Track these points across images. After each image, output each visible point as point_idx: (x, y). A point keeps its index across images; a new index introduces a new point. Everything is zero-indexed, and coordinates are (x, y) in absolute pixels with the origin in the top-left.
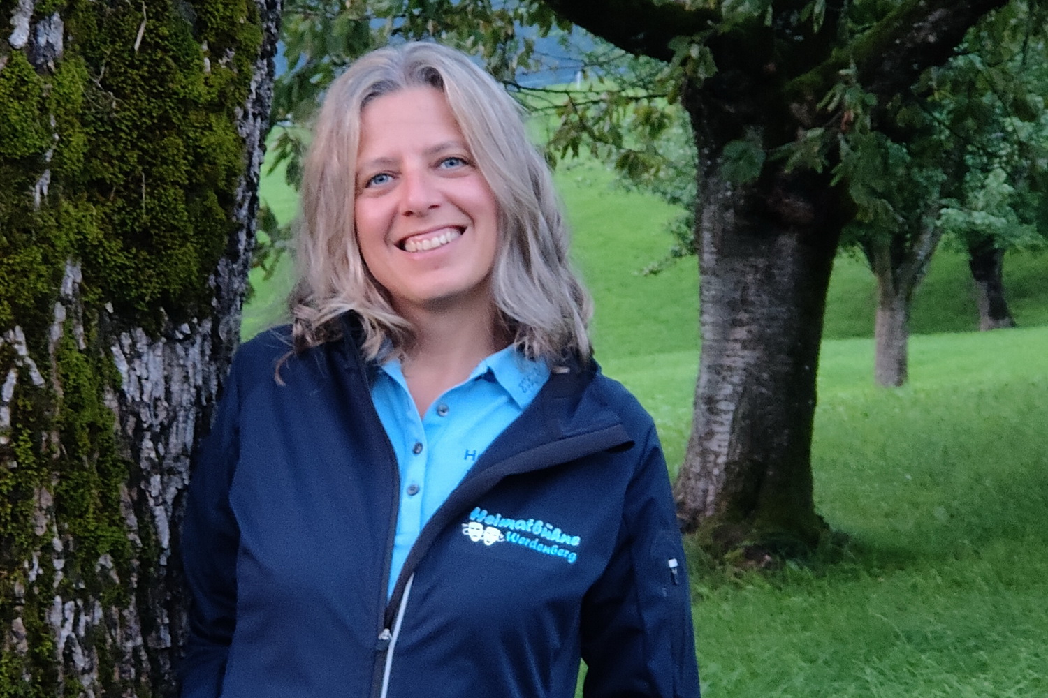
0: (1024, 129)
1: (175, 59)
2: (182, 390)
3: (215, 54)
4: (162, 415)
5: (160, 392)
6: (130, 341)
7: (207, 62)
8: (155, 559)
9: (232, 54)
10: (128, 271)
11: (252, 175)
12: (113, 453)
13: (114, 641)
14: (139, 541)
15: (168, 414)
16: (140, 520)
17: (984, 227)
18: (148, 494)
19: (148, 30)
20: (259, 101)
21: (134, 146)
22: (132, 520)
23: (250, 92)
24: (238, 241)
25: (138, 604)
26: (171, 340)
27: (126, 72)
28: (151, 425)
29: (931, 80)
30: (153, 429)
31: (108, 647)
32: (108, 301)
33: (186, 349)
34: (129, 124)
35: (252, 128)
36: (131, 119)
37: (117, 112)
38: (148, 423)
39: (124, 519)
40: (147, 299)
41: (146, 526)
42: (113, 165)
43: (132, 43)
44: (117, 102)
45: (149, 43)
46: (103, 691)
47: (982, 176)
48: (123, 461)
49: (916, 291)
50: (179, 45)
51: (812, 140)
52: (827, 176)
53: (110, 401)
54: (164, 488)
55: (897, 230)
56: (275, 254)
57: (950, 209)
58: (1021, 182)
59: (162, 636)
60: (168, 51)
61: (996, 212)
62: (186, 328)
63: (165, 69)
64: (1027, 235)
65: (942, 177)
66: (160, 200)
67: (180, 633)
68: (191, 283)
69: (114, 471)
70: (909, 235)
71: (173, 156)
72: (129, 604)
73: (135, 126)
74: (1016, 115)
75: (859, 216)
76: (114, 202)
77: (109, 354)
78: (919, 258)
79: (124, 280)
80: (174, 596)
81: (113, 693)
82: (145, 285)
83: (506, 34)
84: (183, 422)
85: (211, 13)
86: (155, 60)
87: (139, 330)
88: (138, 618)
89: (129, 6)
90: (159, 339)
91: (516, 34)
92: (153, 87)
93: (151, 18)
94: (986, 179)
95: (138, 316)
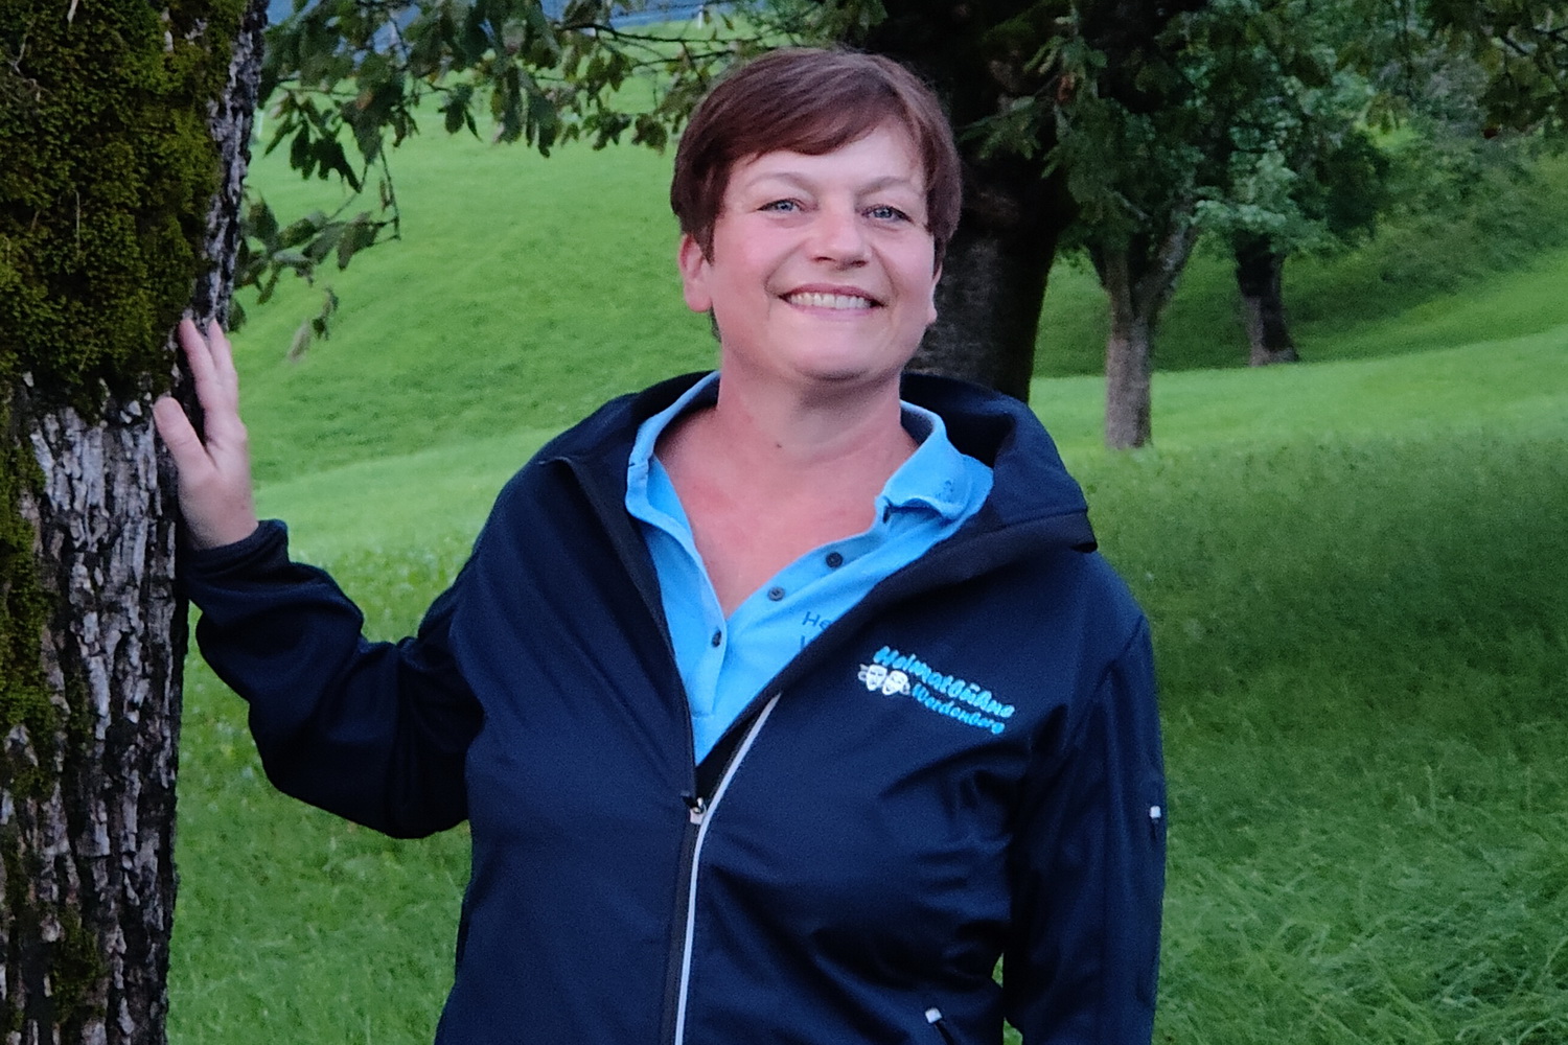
0: (1309, 99)
1: (124, 33)
2: (128, 494)
3: (180, 26)
4: (101, 529)
5: (99, 497)
6: (56, 426)
7: (169, 36)
8: (90, 731)
9: (204, 26)
10: (55, 329)
11: (230, 193)
12: (31, 583)
13: (29, 846)
14: (66, 706)
15: (109, 528)
16: (68, 676)
17: (1254, 227)
18: (79, 639)
20: (241, 89)
21: (66, 154)
22: (58, 677)
23: (229, 79)
24: (210, 286)
25: (63, 794)
26: (115, 425)
27: (55, 51)
28: (85, 544)
29: (1182, 26)
30: (88, 549)
31: (20, 856)
32: (26, 370)
33: (135, 438)
34: (59, 123)
35: (231, 128)
36: (61, 117)
37: (42, 107)
38: (81, 540)
39: (46, 675)
40: (81, 367)
41: (76, 684)
42: (36, 181)
43: (64, 10)
44: (42, 93)
45: (89, 12)
46: (13, 918)
47: (1253, 157)
48: (46, 594)
49: (1163, 313)
50: (129, 13)
51: (1019, 113)
52: (1038, 163)
53: (29, 509)
54: (103, 630)
55: (1137, 230)
56: (273, 267)
57: (1210, 204)
58: (1305, 167)
59: (93, 841)
60: (115, 22)
61: (1272, 206)
62: (135, 407)
63: (109, 47)
64: (1314, 235)
65: (1198, 157)
66: (100, 230)
67: (122, 834)
68: (143, 346)
69: (32, 608)
70: (1153, 236)
71: (120, 168)
72: (51, 794)
73: (67, 127)
74: (1297, 76)
75: (1083, 216)
76: (36, 232)
77: (28, 444)
78: (1167, 268)
79: (50, 341)
80: (114, 782)
81: (25, 920)
82: (78, 347)
84: (132, 538)
86: (97, 35)
87: (71, 410)
88: (63, 813)
90: (97, 422)
92: (94, 72)
94: (1257, 161)
95: (68, 391)
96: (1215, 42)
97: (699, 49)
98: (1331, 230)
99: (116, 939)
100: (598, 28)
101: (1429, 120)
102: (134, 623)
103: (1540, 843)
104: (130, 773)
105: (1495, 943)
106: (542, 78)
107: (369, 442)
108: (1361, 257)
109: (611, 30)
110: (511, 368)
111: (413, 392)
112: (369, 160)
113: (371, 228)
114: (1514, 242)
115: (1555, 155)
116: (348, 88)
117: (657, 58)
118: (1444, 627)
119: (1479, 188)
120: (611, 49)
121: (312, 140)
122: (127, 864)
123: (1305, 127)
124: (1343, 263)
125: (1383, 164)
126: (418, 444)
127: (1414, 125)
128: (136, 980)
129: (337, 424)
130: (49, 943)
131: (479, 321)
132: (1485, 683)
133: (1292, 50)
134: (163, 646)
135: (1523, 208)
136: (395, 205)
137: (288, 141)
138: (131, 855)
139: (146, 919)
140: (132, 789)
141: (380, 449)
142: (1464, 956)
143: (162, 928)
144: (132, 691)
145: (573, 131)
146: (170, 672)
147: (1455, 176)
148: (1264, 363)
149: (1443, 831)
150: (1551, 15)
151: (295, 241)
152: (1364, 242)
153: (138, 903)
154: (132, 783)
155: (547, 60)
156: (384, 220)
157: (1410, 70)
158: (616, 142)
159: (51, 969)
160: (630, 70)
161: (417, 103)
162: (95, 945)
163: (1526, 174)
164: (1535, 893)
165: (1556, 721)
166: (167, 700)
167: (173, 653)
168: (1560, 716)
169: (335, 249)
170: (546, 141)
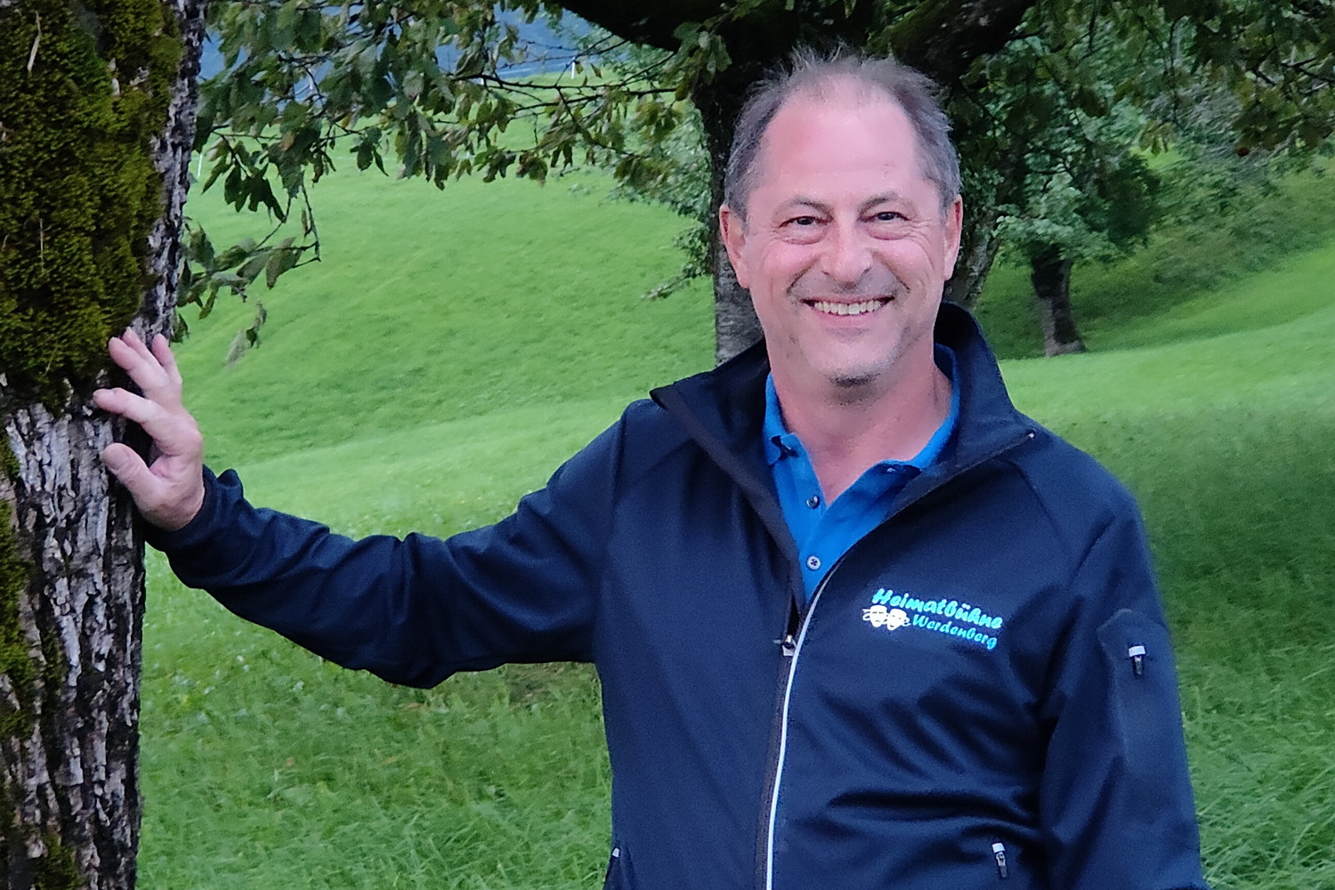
0: (1092, 126)
1: (77, 80)
2: (92, 477)
3: (126, 73)
4: (69, 507)
5: (66, 479)
6: (28, 420)
7: (116, 83)
8: (63, 679)
9: (147, 73)
10: (25, 336)
11: (172, 217)
12: (9, 554)
13: (14, 777)
14: (42, 658)
15: (75, 506)
16: (44, 633)
17: (1046, 238)
18: (52, 601)
19: (43, 47)
20: (179, 127)
21: (29, 186)
22: (35, 634)
23: (169, 119)
24: (157, 298)
25: (42, 733)
26: (78, 418)
27: (17, 97)
28: (55, 520)
29: (984, 67)
30: (58, 523)
31: (7, 787)
33: (95, 428)
34: (23, 159)
35: (172, 161)
36: (24, 153)
37: (8, 146)
38: (52, 517)
39: (24, 632)
40: (48, 369)
41: (50, 640)
42: (4, 210)
43: (24, 62)
44: (7, 134)
45: (45, 62)
47: (1045, 178)
48: (22, 563)
50: (81, 64)
53: (6, 491)
54: (73, 594)
56: (211, 287)
57: (1008, 217)
58: (1089, 186)
59: (69, 772)
60: (69, 71)
61: (1061, 219)
63: (64, 93)
64: (1097, 244)
65: (997, 179)
66: (61, 251)
67: (94, 766)
68: (100, 349)
69: (12, 575)
71: (77, 197)
72: (32, 733)
73: (30, 162)
74: (1082, 107)
76: (6, 254)
77: (4, 436)
79: (20, 346)
80: (86, 722)
81: (14, 840)
82: (44, 352)
83: (485, 19)
84: (94, 515)
85: (119, 24)
86: (52, 83)
87: (40, 406)
88: (43, 749)
89: (19, 18)
90: (63, 415)
91: (497, 19)
92: (51, 115)
93: (47, 31)
94: (1048, 182)
95: (37, 389)
96: (1011, 80)
97: (573, 94)
98: (1111, 240)
99: (91, 854)
100: (486, 78)
101: (1193, 144)
102: (98, 587)
103: (1288, 747)
104: (99, 714)
105: (1251, 831)
106: (439, 121)
107: (298, 436)
108: (1138, 262)
109: (497, 79)
110: (418, 371)
111: (336, 393)
112: (292, 194)
113: (295, 252)
114: (1264, 247)
115: (1299, 171)
116: (272, 132)
117: (538, 103)
118: (1207, 571)
119: (1235, 201)
120: (497, 96)
121: (243, 178)
122: (99, 791)
123: (1088, 152)
124: (1123, 267)
125: (1154, 182)
126: (340, 437)
127: (1180, 148)
128: (109, 888)
129: (271, 421)
130: (34, 859)
131: (389, 332)
132: (1243, 616)
133: (1077, 86)
134: (124, 605)
135: (1272, 218)
136: (315, 234)
137: (222, 178)
138: (102, 784)
139: (116, 837)
140: (100, 729)
141: (308, 442)
142: (1225, 842)
143: (130, 845)
144: (99, 645)
145: (467, 166)
146: (130, 627)
147: (1214, 191)
148: (1056, 354)
150: (1294, 50)
151: (230, 265)
152: (1138, 248)
153: (108, 823)
154: (101, 723)
155: (443, 106)
156: (305, 245)
157: (1177, 101)
158: (503, 176)
159: (36, 880)
160: (514, 113)
161: (332, 144)
162: (73, 860)
163: (1274, 188)
164: (1284, 789)
165: (1301, 646)
166: (129, 652)
167: (133, 612)
168: (1304, 643)
169: (264, 270)
170: (442, 175)
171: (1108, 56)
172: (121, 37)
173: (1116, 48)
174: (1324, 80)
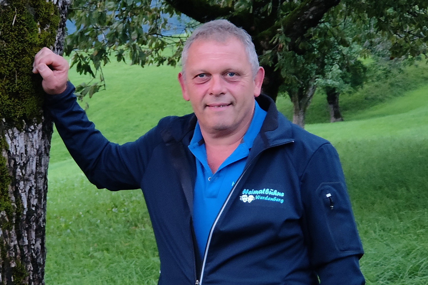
0: (345, 50)
1: (27, 28)
2: (31, 150)
3: (43, 26)
4: (24, 159)
5: (23, 151)
6: (12, 132)
7: (39, 29)
8: (22, 212)
9: (49, 26)
10: (11, 107)
12: (6, 173)
13: (7, 243)
14: (15, 206)
15: (26, 159)
16: (16, 198)
17: (331, 85)
18: (19, 188)
19: (17, 18)
20: (59, 43)
21: (12, 61)
22: (13, 198)
23: (56, 40)
25: (15, 229)
26: (27, 132)
27: (9, 33)
28: (20, 163)
29: (311, 32)
30: (21, 164)
31: (4, 245)
32: (3, 118)
33: (32, 135)
34: (10, 52)
36: (11, 51)
37: (6, 48)
38: (19, 162)
39: (10, 198)
40: (18, 117)
41: (18, 200)
42: (5, 68)
43: (11, 22)
44: (6, 44)
45: (18, 23)
46: (3, 261)
48: (9, 176)
49: (308, 108)
50: (29, 23)
51: (268, 54)
52: (273, 67)
53: (4, 154)
54: (25, 187)
55: (300, 87)
57: (319, 79)
58: (344, 69)
59: (24, 241)
60: (25, 25)
61: (336, 80)
62: (32, 127)
63: (24, 32)
64: (347, 88)
65: (316, 67)
66: (22, 80)
67: (31, 239)
68: (34, 111)
69: (6, 180)
70: (304, 88)
71: (27, 64)
72: (12, 229)
73: (13, 53)
74: (341, 44)
75: (285, 82)
76: (5, 81)
77: (4, 137)
78: (308, 96)
79: (9, 110)
80: (29, 226)
81: (6, 262)
82: (17, 111)
83: (157, 16)
84: (32, 162)
85: (41, 11)
86: (20, 29)
87: (15, 128)
88: (15, 234)
89: (10, 9)
90: (22, 131)
91: (161, 16)
92: (20, 39)
93: (18, 13)
94: (332, 68)
95: (14, 123)
96: (320, 36)
98: (352, 86)
99: (30, 266)
100: (157, 34)
101: (377, 57)
102: (33, 184)
103: (405, 242)
104: (33, 223)
105: (393, 267)
106: (143, 48)
108: (360, 93)
109: (161, 35)
110: (137, 126)
111: (111, 133)
112: (97, 69)
113: (98, 87)
114: (399, 89)
115: (410, 66)
116: (92, 51)
117: (174, 42)
118: (380, 188)
119: (390, 75)
120: (160, 40)
121: (82, 65)
122: (33, 247)
123: (344, 59)
124: (355, 95)
125: (365, 69)
127: (373, 58)
128: (36, 277)
130: (13, 267)
131: (128, 114)
132: (391, 202)
133: (340, 38)
134: (41, 190)
135: (402, 80)
136: (104, 81)
137: (76, 65)
138: (34, 245)
139: (38, 261)
140: (33, 228)
142: (385, 271)
143: (42, 264)
144: (33, 202)
145: (151, 62)
146: (43, 197)
147: (384, 72)
148: (334, 122)
149: (380, 239)
150: (408, 27)
151: (78, 91)
152: (360, 89)
153: (36, 257)
154: (33, 226)
155: (144, 43)
156: (101, 85)
157: (372, 43)
158: (163, 64)
159: (13, 274)
160: (166, 45)
161: (110, 55)
162: (25, 268)
163: (402, 71)
164: (404, 254)
165: (410, 211)
166: (42, 205)
167: (44, 192)
168: (411, 210)
169: (88, 93)
170: (143, 63)
171: (350, 29)
172: (41, 15)
173: (353, 26)
174: (417, 36)
